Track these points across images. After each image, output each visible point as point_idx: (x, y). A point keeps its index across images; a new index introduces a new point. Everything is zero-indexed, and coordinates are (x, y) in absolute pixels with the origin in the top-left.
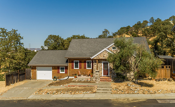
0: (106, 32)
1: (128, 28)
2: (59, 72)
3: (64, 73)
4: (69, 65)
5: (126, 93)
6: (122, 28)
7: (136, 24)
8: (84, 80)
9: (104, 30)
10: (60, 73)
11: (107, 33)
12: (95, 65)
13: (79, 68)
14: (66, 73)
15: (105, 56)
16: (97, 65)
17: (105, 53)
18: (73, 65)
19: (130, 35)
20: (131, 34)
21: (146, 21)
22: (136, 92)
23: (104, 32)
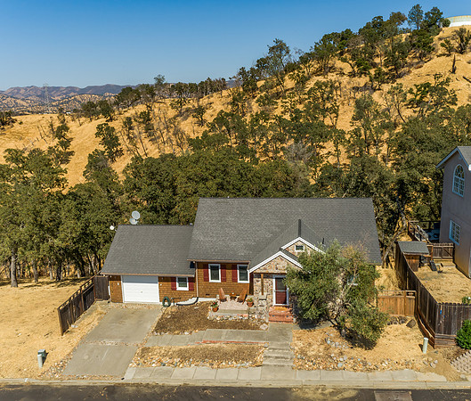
0: (280, 48)
1: (345, 37)
2: (174, 288)
3: (187, 289)
4: (198, 273)
5: (321, 367)
6: (327, 38)
7: (368, 26)
8: (236, 317)
9: (274, 44)
10: (179, 289)
11: (284, 52)
12: (258, 281)
13: (220, 281)
14: (191, 289)
15: (280, 266)
16: (262, 283)
17: (278, 261)
18: (206, 274)
19: (351, 62)
20: (353, 59)
21: (399, 13)
22: (340, 365)
23: (273, 48)
